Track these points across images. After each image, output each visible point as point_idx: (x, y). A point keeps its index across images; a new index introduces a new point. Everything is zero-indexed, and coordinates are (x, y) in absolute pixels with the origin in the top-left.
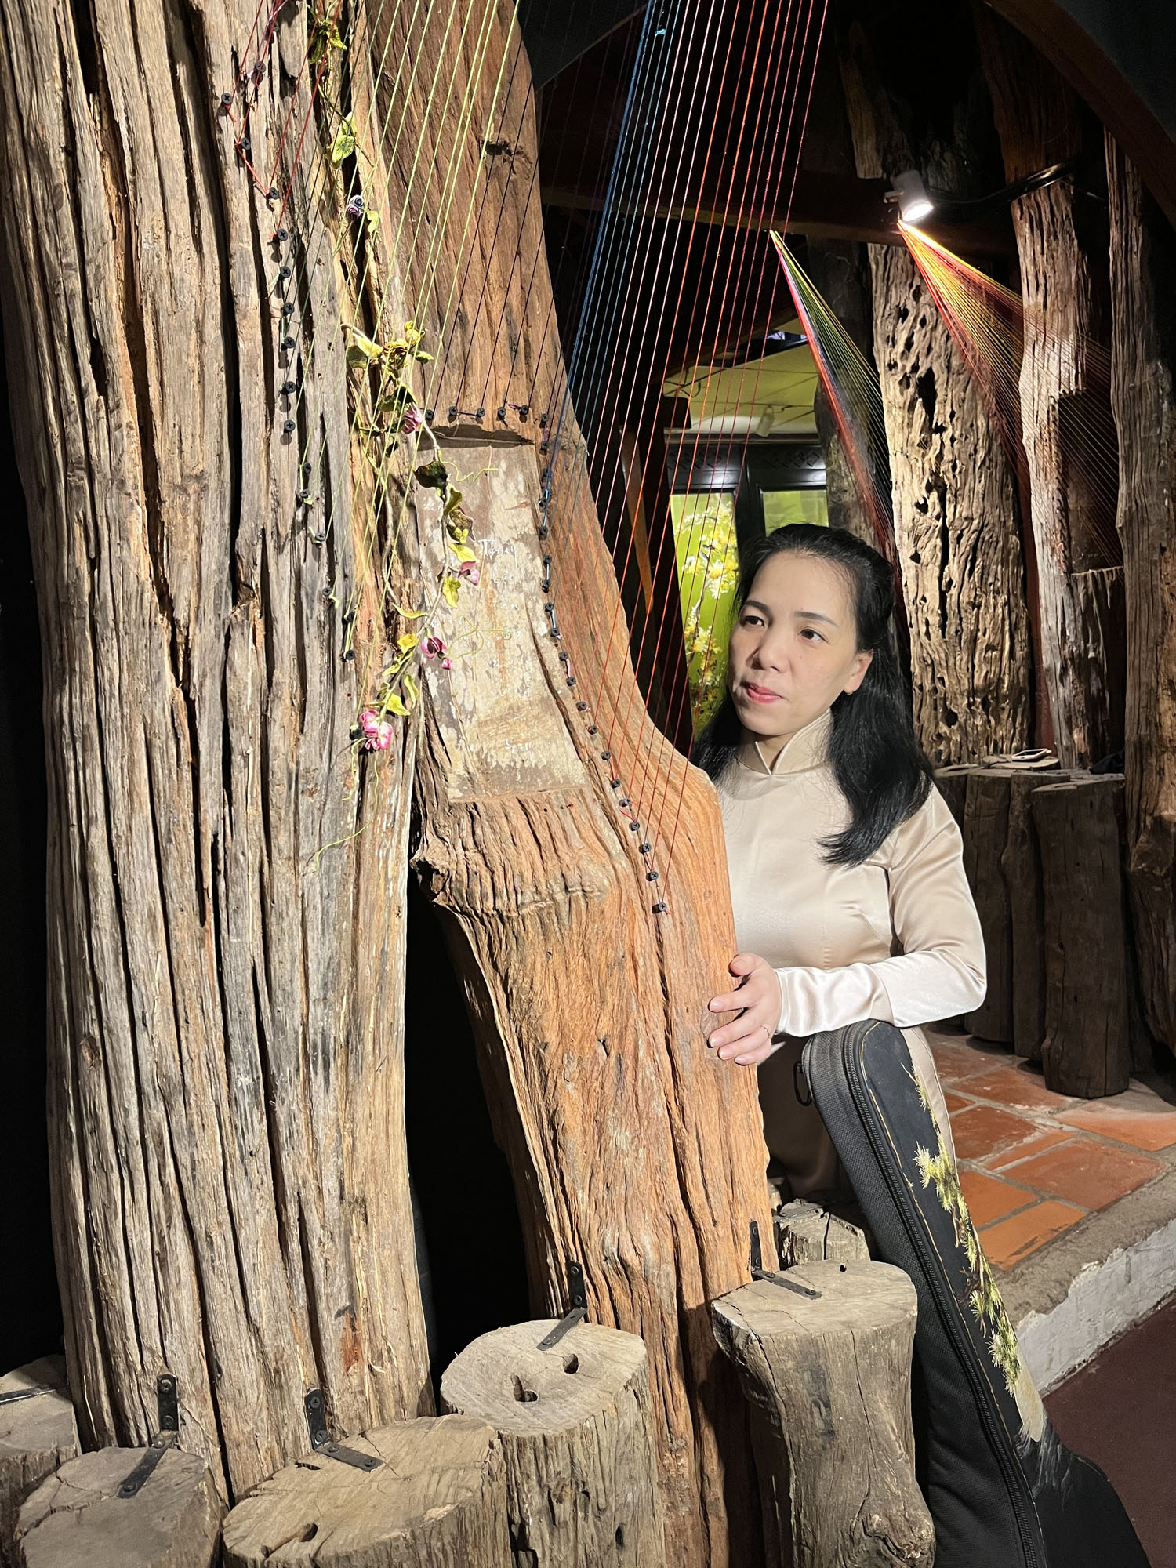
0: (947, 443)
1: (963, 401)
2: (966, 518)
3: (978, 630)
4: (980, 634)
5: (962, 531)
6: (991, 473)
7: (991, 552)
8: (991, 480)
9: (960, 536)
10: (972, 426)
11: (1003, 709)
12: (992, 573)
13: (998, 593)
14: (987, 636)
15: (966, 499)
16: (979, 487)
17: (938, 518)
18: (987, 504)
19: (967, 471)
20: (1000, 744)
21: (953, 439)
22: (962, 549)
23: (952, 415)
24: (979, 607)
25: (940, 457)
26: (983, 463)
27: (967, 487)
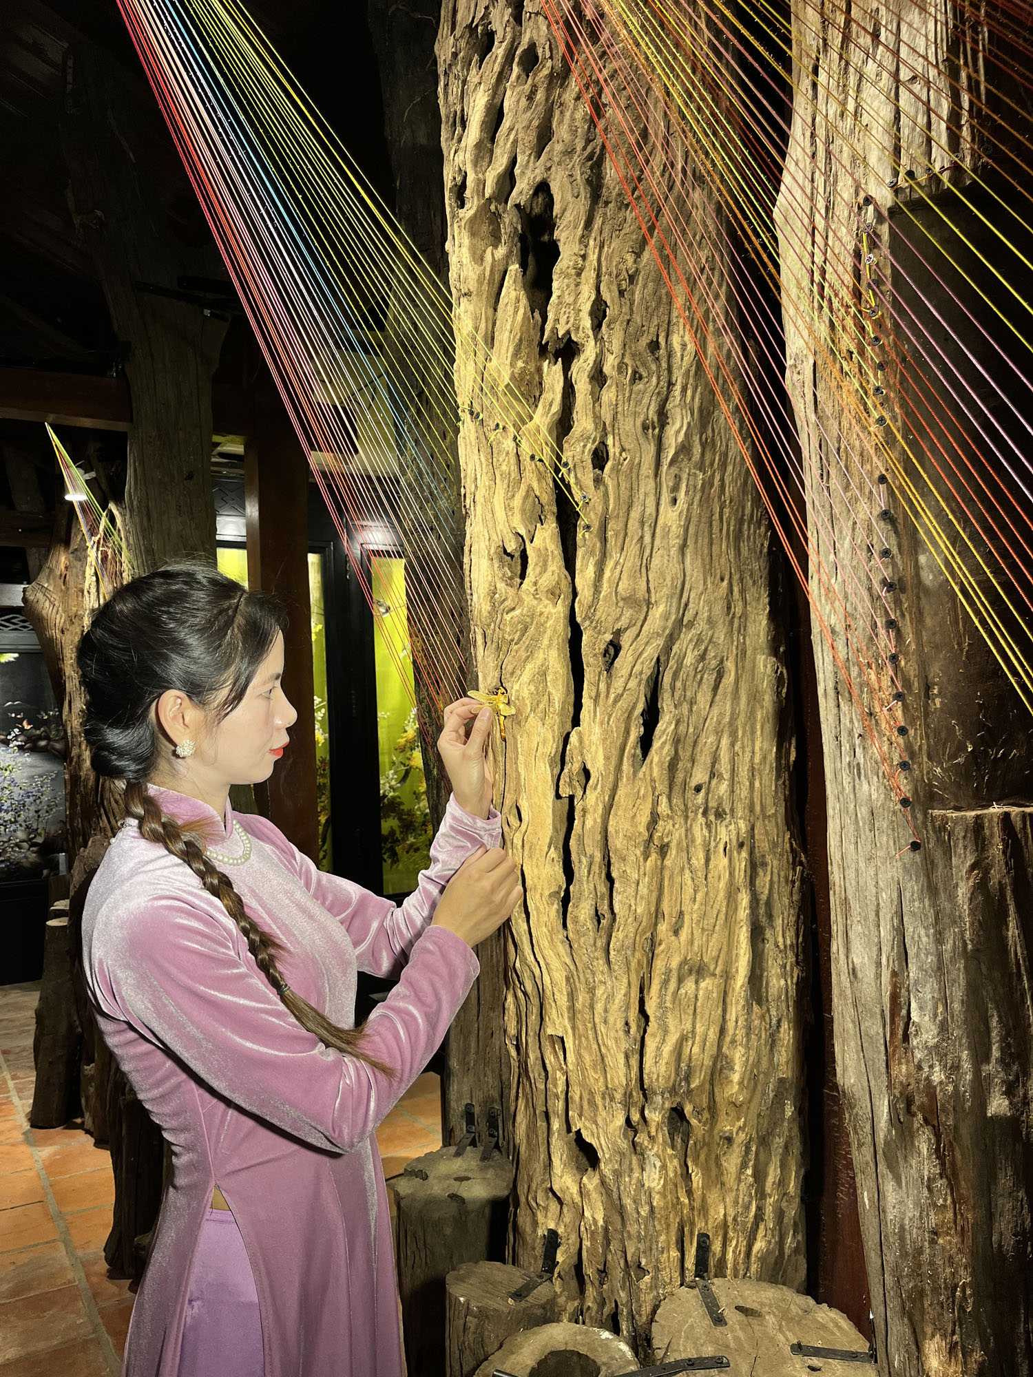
0: (582, 386)
1: (632, 279)
2: (630, 601)
3: (658, 915)
4: (663, 928)
5: (618, 633)
6: (708, 484)
7: (703, 699)
8: (705, 501)
9: (614, 648)
10: (654, 346)
11: (729, 1140)
12: (704, 759)
13: (719, 815)
14: (684, 934)
15: (632, 549)
16: (671, 517)
17: (553, 594)
18: (693, 566)
19: (635, 467)
20: (716, 1247)
21: (598, 377)
22: (618, 684)
23: (599, 312)
24: (663, 850)
25: (564, 425)
26: (685, 449)
27: (635, 514)
